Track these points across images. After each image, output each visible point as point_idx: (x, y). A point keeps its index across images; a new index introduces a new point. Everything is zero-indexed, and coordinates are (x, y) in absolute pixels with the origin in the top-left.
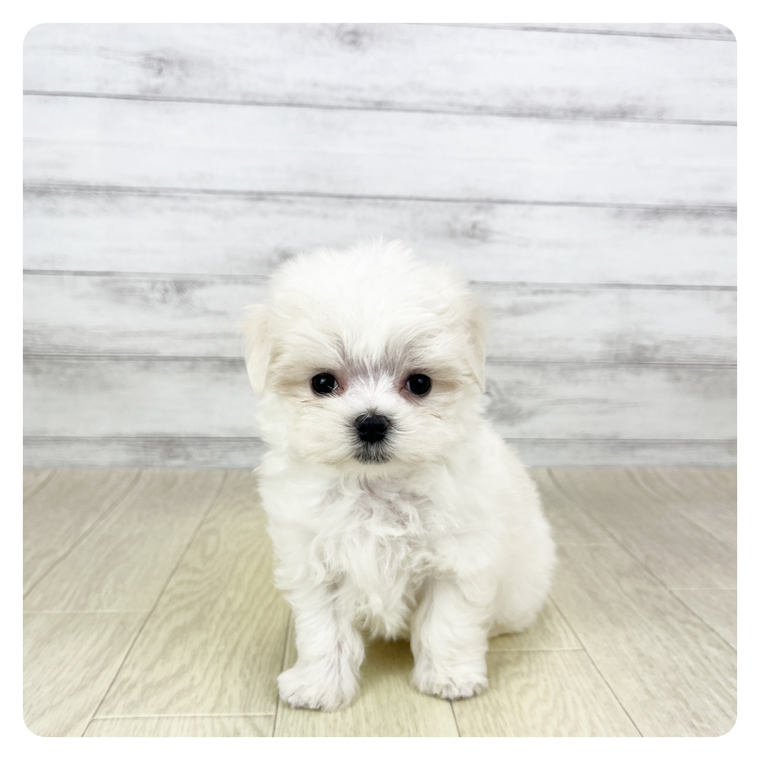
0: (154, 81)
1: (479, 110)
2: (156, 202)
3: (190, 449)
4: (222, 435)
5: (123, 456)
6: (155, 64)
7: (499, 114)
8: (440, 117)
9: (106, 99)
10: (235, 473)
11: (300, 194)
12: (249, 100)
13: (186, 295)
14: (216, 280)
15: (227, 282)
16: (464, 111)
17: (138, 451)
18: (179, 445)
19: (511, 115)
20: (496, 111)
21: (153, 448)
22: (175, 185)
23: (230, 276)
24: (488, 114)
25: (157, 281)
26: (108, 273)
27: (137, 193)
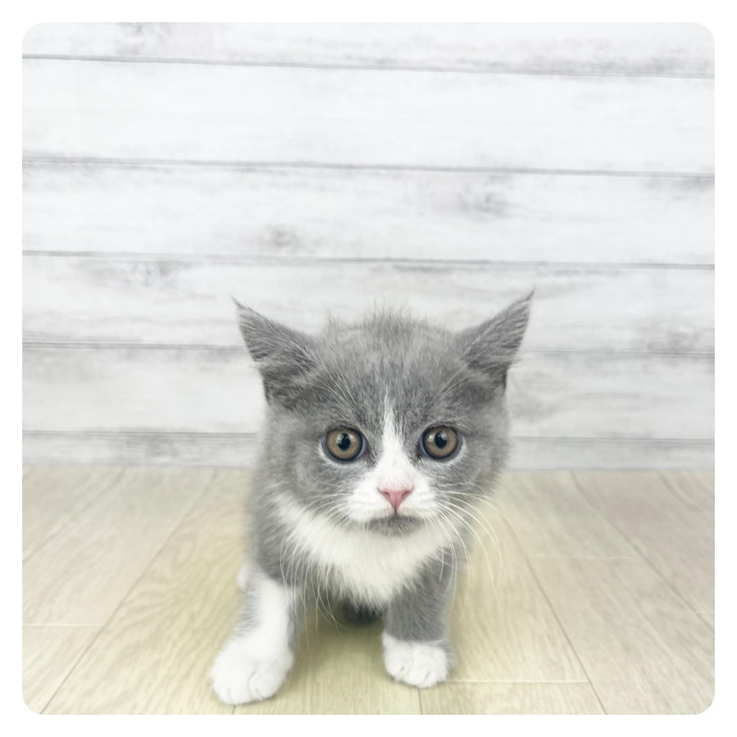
0: (133, 40)
2: (137, 174)
3: (177, 445)
4: (211, 430)
7: (517, 72)
8: (450, 75)
9: (79, 62)
10: (225, 472)
11: (294, 164)
12: (237, 59)
13: (170, 277)
14: (203, 260)
15: (215, 263)
16: (477, 68)
17: (121, 448)
18: (165, 441)
19: (530, 72)
20: (513, 68)
21: (137, 444)
22: (157, 156)
23: (217, 256)
24: (504, 72)
25: (139, 262)
26: (86, 254)
27: (116, 165)
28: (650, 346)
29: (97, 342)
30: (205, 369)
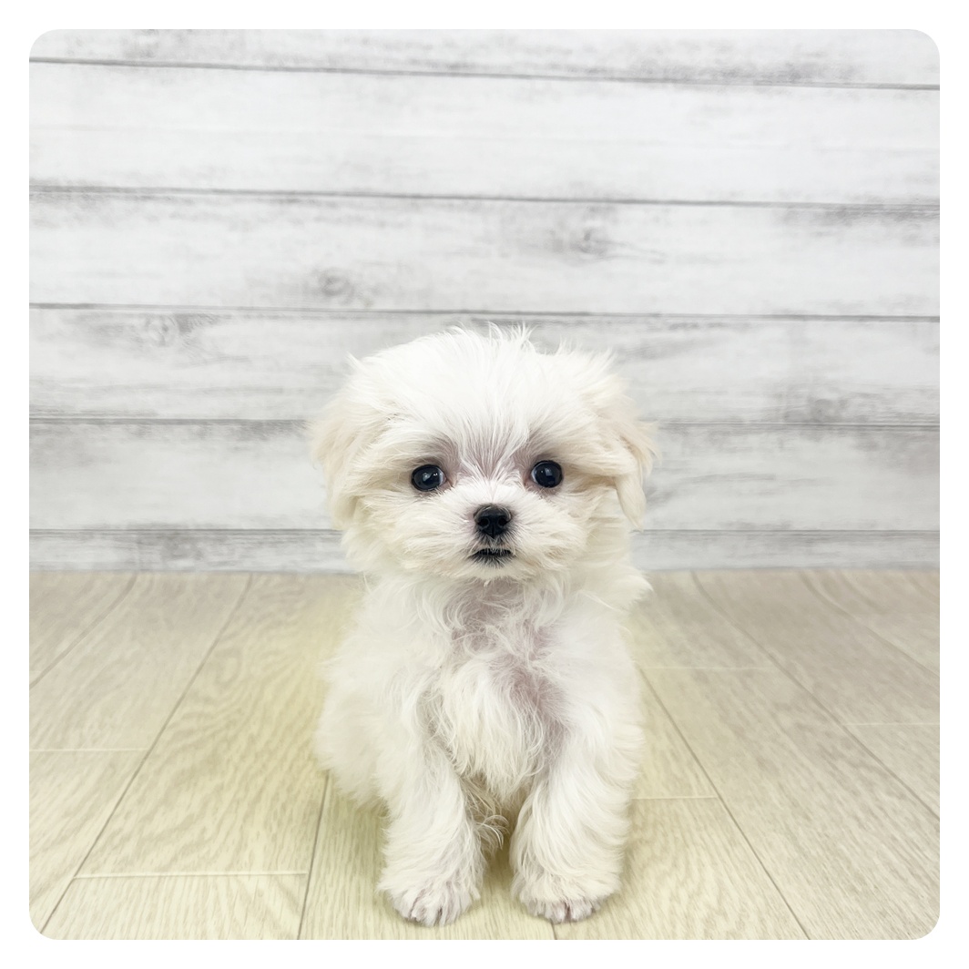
0: (145, 40)
1: (594, 74)
3: (200, 545)
4: (245, 526)
5: (110, 555)
7: (622, 80)
8: (540, 84)
9: (77, 65)
10: (264, 578)
11: (347, 194)
12: (275, 63)
13: (192, 335)
14: (233, 313)
15: (248, 317)
16: (573, 75)
17: (130, 549)
18: (186, 540)
19: (637, 80)
20: (617, 75)
21: (150, 544)
22: (175, 184)
23: (252, 309)
24: (605, 79)
25: (153, 316)
26: (86, 306)
27: (123, 195)
30: (237, 449)
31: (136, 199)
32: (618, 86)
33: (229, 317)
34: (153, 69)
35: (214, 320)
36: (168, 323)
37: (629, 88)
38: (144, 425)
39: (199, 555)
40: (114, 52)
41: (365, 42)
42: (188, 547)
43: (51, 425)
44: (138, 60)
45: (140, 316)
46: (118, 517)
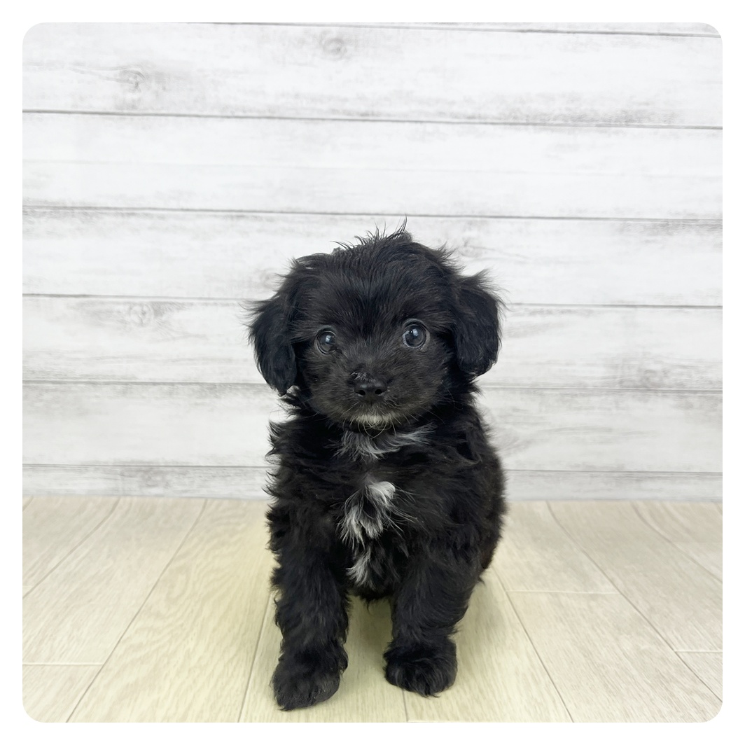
0: (130, 96)
1: (471, 119)
2: (133, 220)
3: (168, 477)
4: (202, 464)
5: (101, 484)
6: (131, 79)
7: (493, 124)
8: (430, 127)
9: (80, 115)
10: (216, 502)
11: (282, 212)
12: (229, 114)
13: (164, 318)
14: (195, 301)
15: (207, 304)
16: (457, 120)
17: (116, 479)
18: (156, 473)
19: (505, 124)
20: (489, 121)
21: (131, 476)
22: (152, 205)
23: (209, 299)
24: (481, 123)
25: (135, 304)
26: (84, 296)
27: (113, 211)
28: (621, 382)
29: (93, 380)
30: (196, 404)
31: (123, 215)
32: (491, 127)
33: (192, 304)
34: (136, 118)
35: (181, 307)
36: (145, 309)
37: (499, 130)
38: (127, 386)
39: (167, 485)
40: (108, 106)
41: (297, 96)
42: (158, 478)
43: (58, 385)
44: (126, 111)
45: (125, 303)
46: (106, 456)
